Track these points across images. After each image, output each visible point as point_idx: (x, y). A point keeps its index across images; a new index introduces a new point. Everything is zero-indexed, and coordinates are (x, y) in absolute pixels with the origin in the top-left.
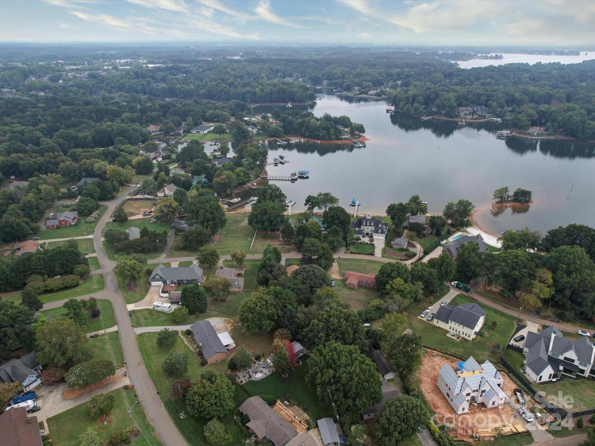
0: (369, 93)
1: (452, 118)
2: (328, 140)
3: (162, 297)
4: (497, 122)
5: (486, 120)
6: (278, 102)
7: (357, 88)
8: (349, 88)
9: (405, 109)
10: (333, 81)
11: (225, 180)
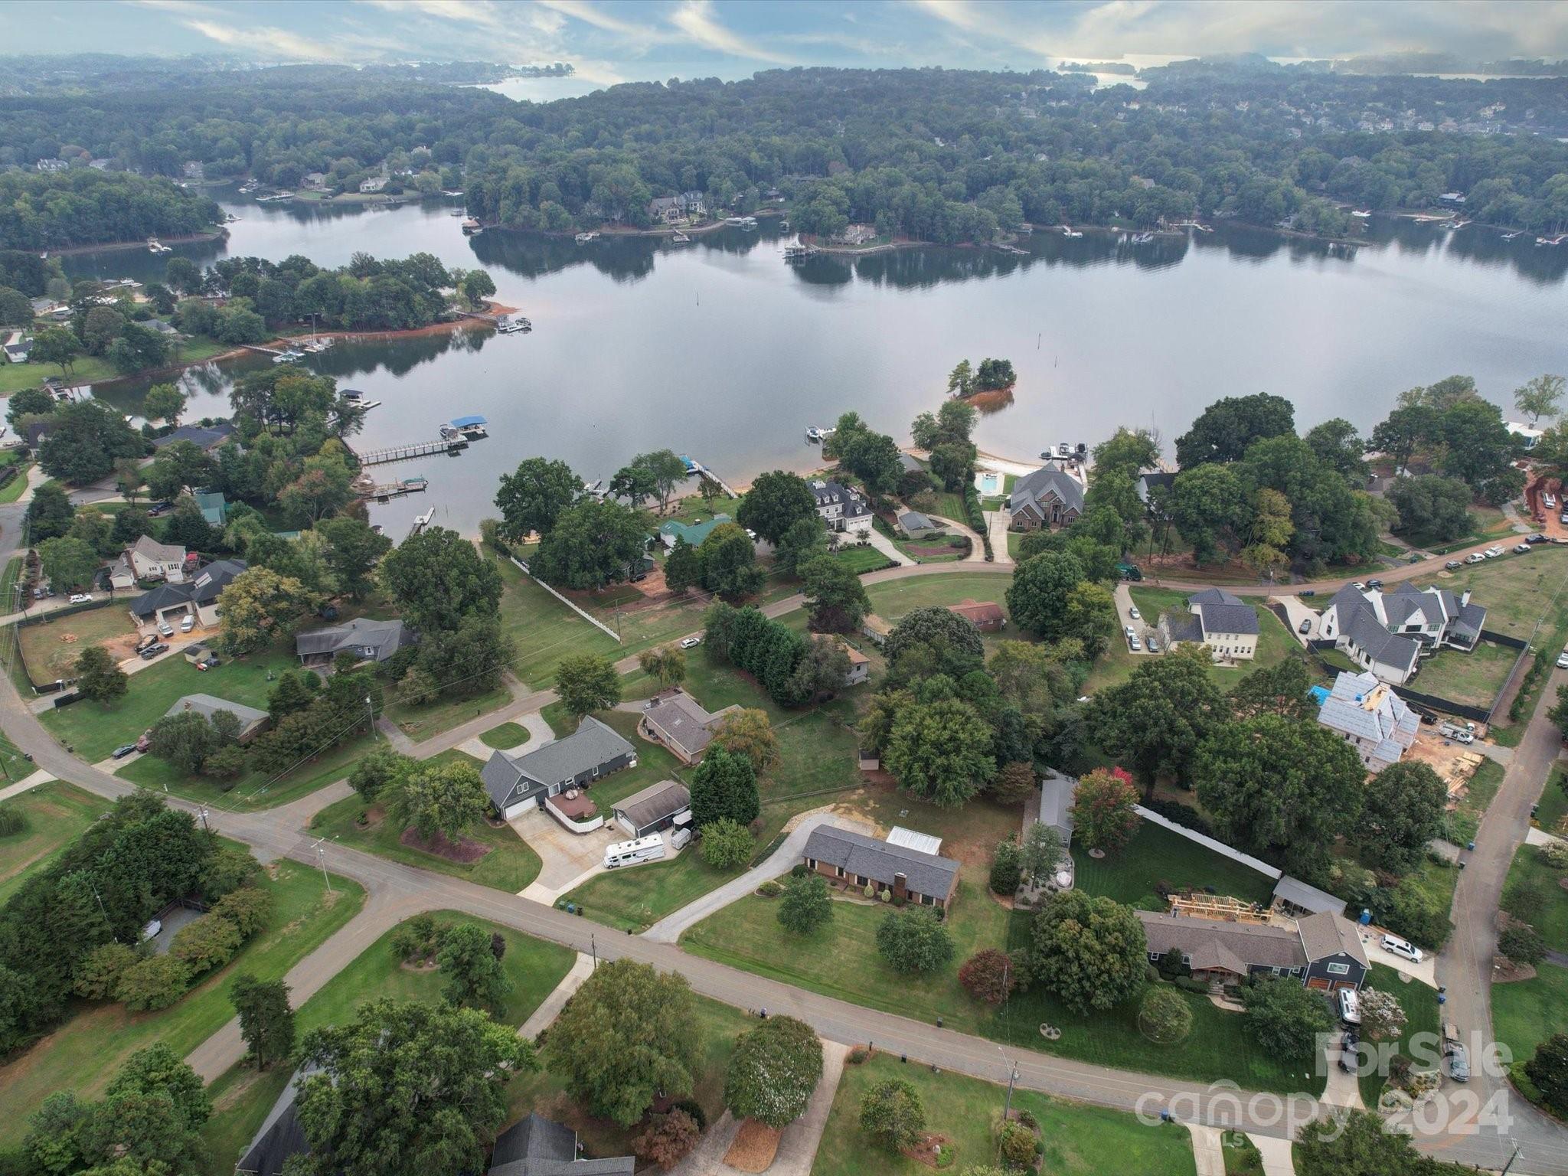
0: (363, 187)
1: (646, 228)
2: (414, 328)
3: (585, 833)
4: (746, 225)
5: (721, 224)
6: (111, 240)
7: (318, 178)
8: (291, 180)
9: (519, 220)
10: (219, 162)
11: (324, 485)
